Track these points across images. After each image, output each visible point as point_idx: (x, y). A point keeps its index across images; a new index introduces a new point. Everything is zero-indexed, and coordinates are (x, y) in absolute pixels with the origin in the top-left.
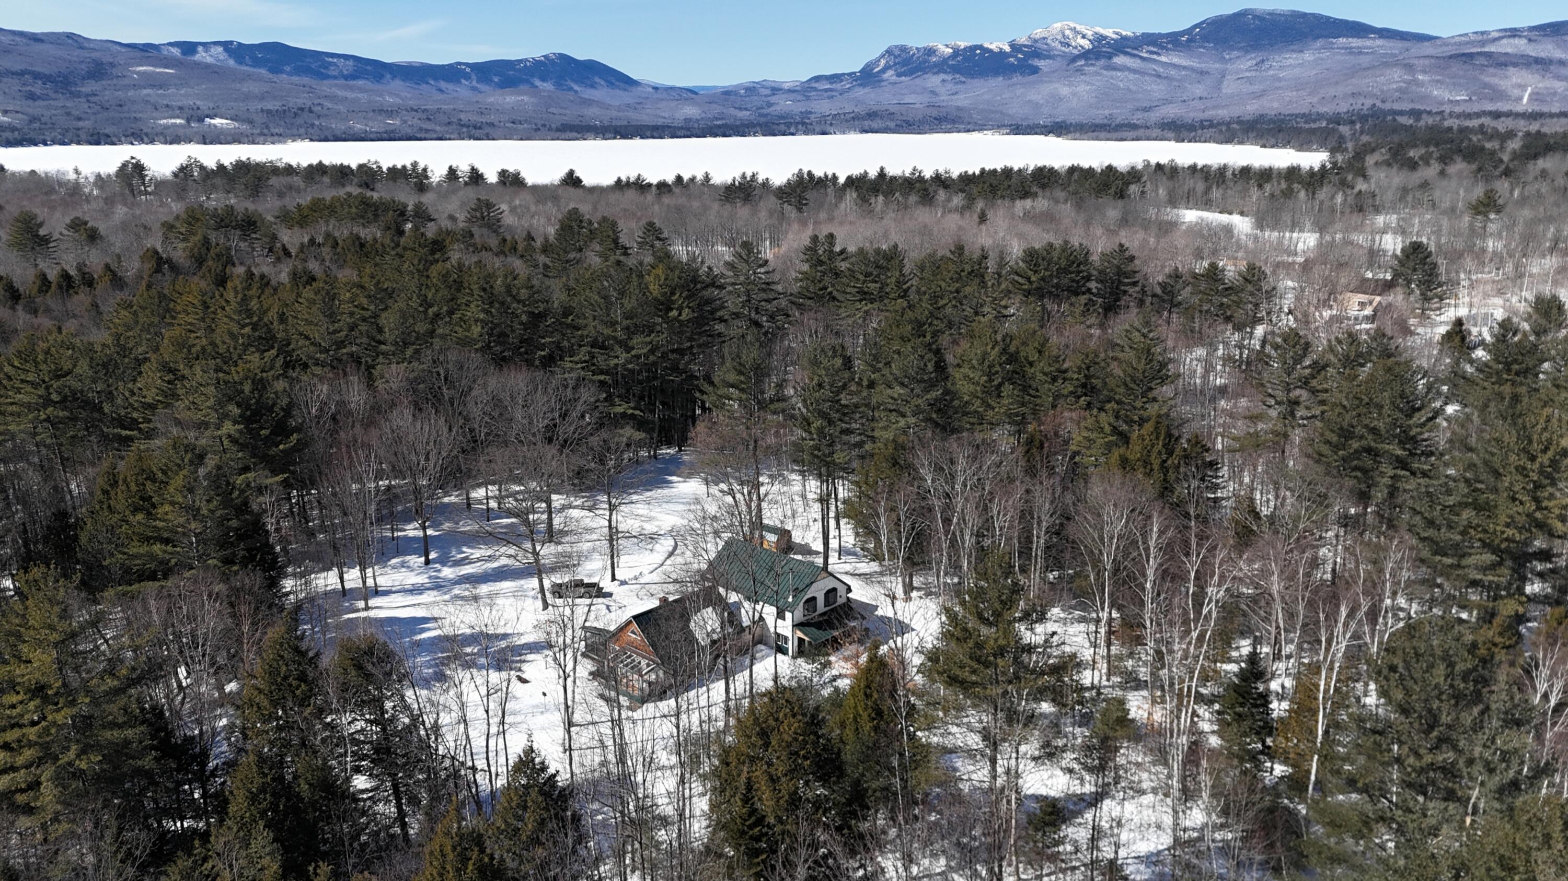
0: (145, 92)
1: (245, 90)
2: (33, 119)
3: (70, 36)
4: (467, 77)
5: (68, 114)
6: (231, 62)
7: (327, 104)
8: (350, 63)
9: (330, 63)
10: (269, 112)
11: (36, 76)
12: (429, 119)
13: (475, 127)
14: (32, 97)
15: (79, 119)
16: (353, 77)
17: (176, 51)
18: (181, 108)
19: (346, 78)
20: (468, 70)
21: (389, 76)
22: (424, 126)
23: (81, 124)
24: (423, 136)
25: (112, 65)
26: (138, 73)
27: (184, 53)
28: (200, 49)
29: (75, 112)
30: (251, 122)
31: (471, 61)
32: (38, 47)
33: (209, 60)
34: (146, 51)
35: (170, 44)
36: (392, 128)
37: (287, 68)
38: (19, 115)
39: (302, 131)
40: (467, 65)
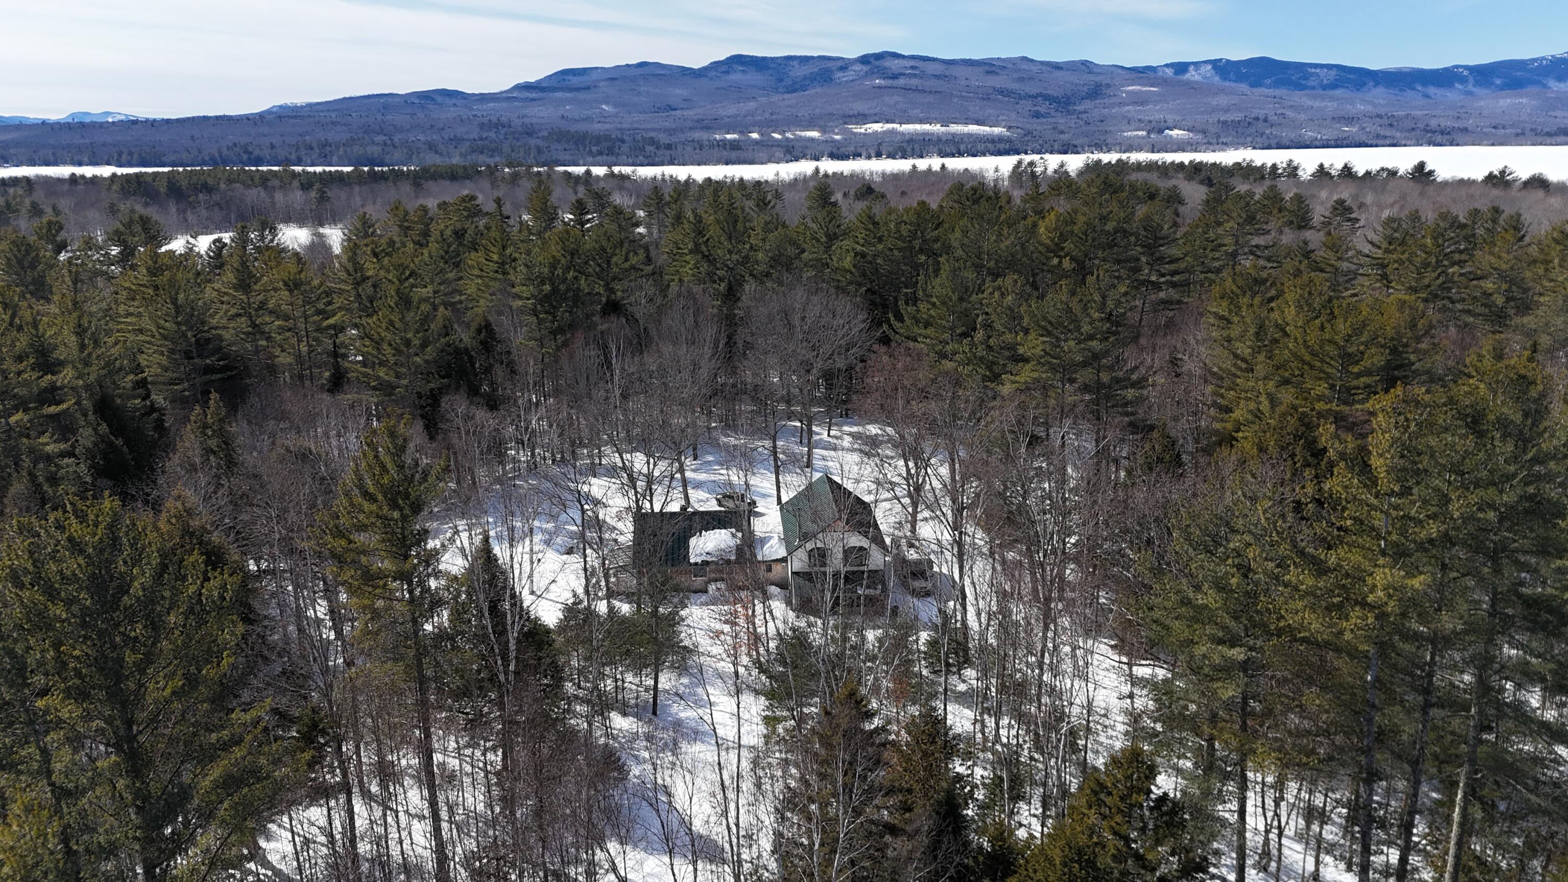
0: (1127, 108)
1: (1214, 103)
2: (1028, 133)
3: (1084, 63)
4: (1462, 80)
5: (1054, 128)
6: (1217, 79)
7: (1290, 113)
8: (1333, 72)
9: (1312, 74)
10: (1225, 122)
11: (1046, 98)
12: (1391, 125)
13: (1442, 133)
14: (1037, 115)
15: (1062, 132)
16: (1333, 86)
17: (1170, 72)
18: (1150, 122)
19: (1325, 88)
20: (1466, 73)
21: (1371, 84)
22: (1382, 133)
23: (1062, 136)
24: (1374, 142)
25: (1108, 86)
26: (1128, 92)
27: (1176, 73)
28: (1192, 68)
29: (1062, 127)
30: (1204, 132)
31: (1471, 64)
32: (1059, 74)
33: (1197, 78)
34: (1143, 73)
35: (1167, 66)
36: (1346, 135)
37: (1268, 81)
38: (1019, 130)
39: (1249, 139)
40: (1466, 67)
